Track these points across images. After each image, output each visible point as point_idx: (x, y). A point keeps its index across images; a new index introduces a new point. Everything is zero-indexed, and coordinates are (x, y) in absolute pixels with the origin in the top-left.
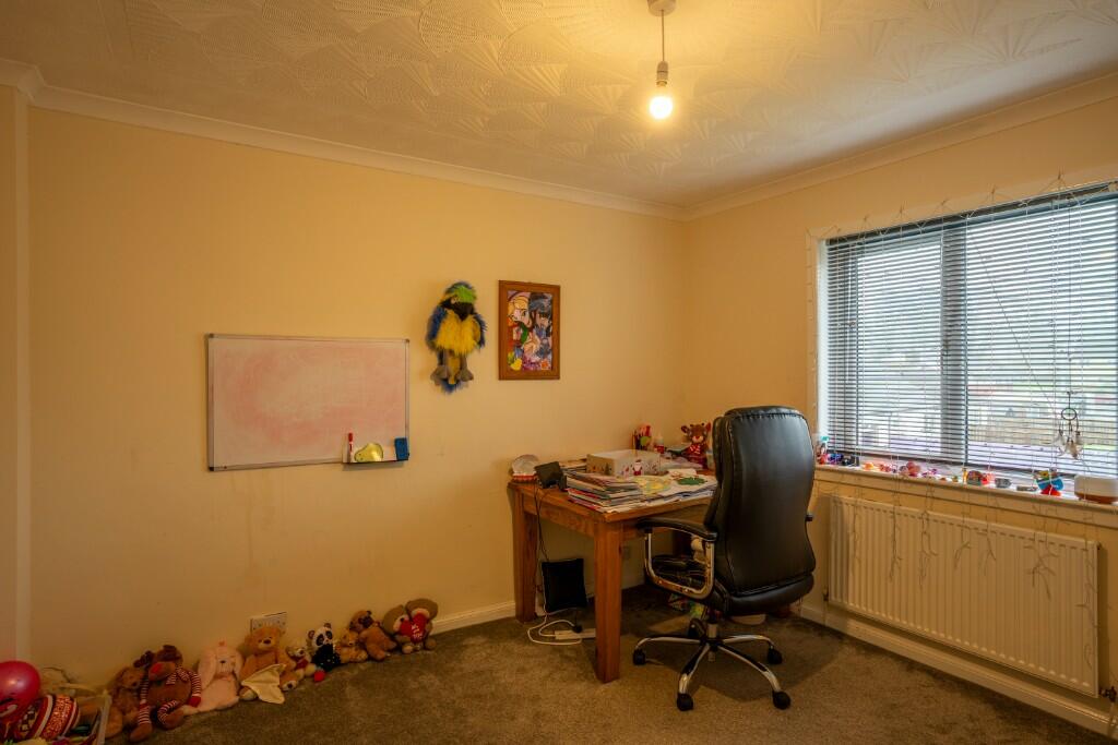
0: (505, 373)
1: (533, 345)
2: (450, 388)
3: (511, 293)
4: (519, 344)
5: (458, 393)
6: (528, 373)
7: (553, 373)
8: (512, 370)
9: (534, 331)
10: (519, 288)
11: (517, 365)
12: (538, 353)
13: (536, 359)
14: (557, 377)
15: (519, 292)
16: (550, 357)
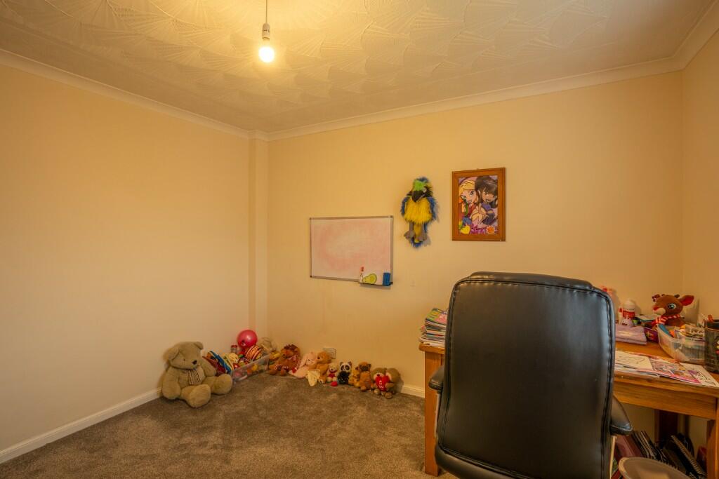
0: (457, 236)
1: (478, 216)
2: (417, 245)
3: (461, 179)
4: (468, 215)
5: (423, 248)
6: (476, 235)
7: (500, 236)
8: (462, 234)
9: (480, 205)
10: (467, 174)
11: (466, 230)
12: (484, 221)
13: (481, 226)
14: (503, 239)
15: (467, 178)
16: (496, 224)
